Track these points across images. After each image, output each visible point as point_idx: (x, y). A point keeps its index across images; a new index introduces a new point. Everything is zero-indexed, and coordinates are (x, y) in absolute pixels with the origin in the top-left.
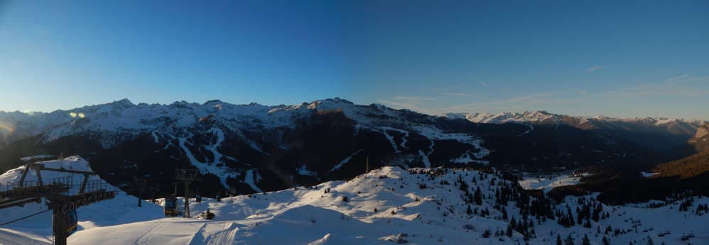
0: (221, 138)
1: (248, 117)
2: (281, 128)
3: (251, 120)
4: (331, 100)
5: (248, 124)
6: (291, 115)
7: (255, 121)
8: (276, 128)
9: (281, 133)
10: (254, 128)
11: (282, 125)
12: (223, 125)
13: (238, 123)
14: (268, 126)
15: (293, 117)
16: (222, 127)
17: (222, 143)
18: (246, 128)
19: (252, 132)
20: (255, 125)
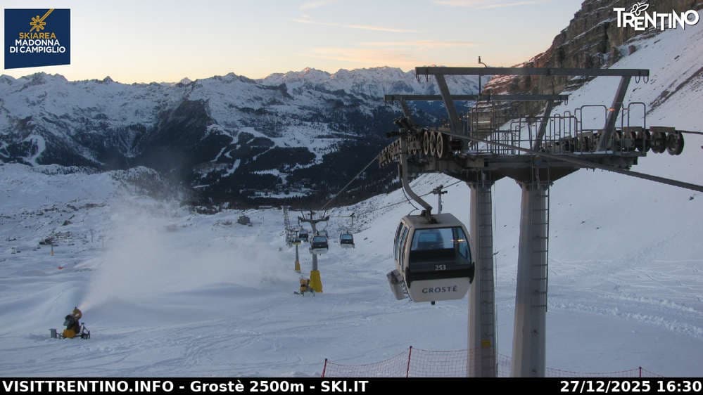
0: (42, 147)
1: (90, 110)
2: (133, 127)
3: (94, 114)
4: (220, 78)
5: (87, 122)
6: (157, 104)
7: (99, 117)
8: (127, 128)
9: (132, 134)
10: (95, 128)
11: (135, 123)
12: (45, 131)
13: (74, 120)
14: (114, 125)
15: (158, 108)
16: (44, 132)
17: (42, 154)
18: (84, 128)
19: (90, 134)
20: (97, 122)
